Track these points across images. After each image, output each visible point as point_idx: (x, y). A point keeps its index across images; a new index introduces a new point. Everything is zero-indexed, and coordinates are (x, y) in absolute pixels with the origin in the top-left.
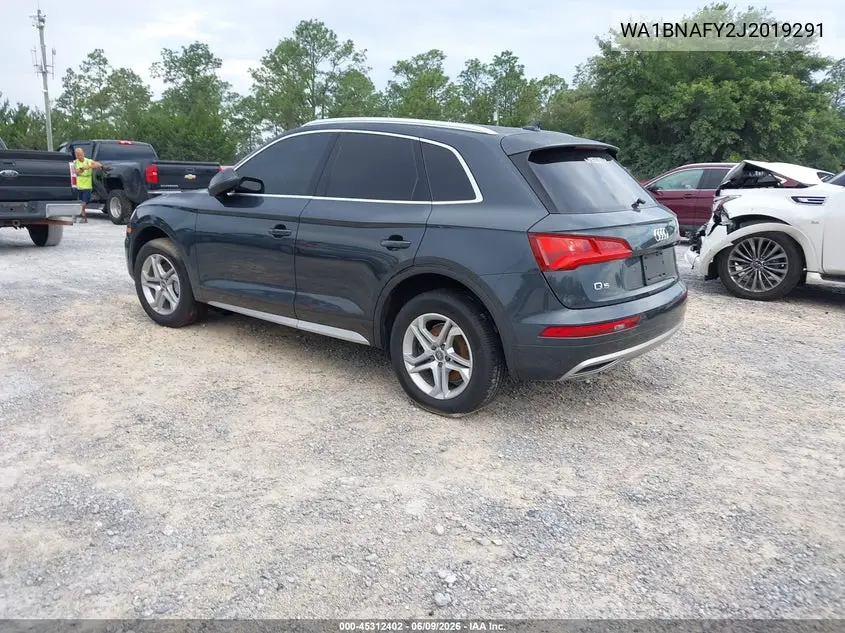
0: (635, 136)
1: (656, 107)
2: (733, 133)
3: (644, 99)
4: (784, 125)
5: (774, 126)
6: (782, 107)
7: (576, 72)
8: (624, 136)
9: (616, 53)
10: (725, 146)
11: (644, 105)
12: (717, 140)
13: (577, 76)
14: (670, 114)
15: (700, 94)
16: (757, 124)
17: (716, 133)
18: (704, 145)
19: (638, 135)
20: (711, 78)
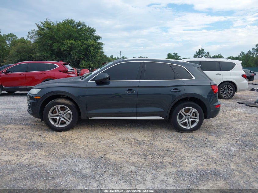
0: (53, 55)
1: (59, 47)
2: (82, 55)
3: (55, 44)
4: (94, 53)
5: (92, 53)
6: (93, 48)
7: (28, 34)
8: (50, 55)
9: (43, 29)
10: (81, 58)
11: (55, 46)
12: (78, 57)
13: (29, 35)
14: (65, 49)
15: (72, 43)
16: (88, 53)
17: (78, 55)
18: (75, 58)
19: (55, 55)
20: (74, 39)
